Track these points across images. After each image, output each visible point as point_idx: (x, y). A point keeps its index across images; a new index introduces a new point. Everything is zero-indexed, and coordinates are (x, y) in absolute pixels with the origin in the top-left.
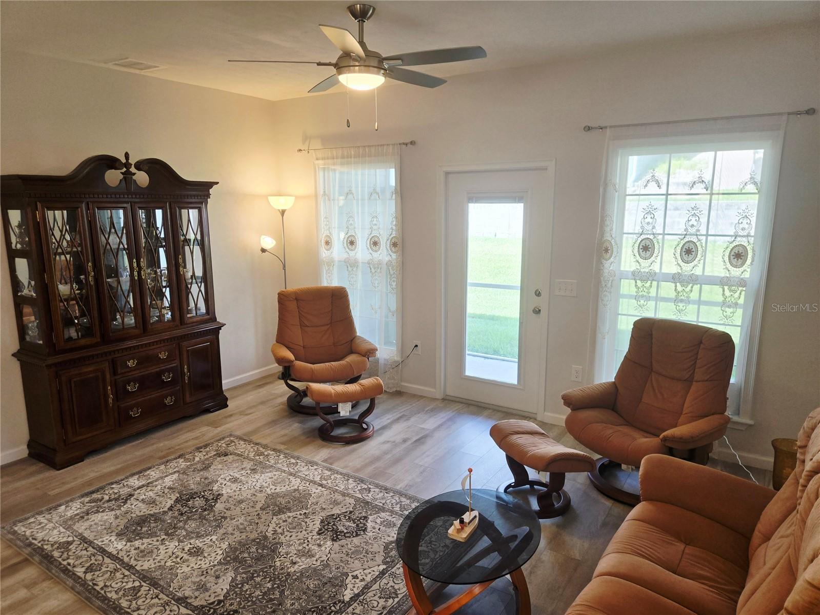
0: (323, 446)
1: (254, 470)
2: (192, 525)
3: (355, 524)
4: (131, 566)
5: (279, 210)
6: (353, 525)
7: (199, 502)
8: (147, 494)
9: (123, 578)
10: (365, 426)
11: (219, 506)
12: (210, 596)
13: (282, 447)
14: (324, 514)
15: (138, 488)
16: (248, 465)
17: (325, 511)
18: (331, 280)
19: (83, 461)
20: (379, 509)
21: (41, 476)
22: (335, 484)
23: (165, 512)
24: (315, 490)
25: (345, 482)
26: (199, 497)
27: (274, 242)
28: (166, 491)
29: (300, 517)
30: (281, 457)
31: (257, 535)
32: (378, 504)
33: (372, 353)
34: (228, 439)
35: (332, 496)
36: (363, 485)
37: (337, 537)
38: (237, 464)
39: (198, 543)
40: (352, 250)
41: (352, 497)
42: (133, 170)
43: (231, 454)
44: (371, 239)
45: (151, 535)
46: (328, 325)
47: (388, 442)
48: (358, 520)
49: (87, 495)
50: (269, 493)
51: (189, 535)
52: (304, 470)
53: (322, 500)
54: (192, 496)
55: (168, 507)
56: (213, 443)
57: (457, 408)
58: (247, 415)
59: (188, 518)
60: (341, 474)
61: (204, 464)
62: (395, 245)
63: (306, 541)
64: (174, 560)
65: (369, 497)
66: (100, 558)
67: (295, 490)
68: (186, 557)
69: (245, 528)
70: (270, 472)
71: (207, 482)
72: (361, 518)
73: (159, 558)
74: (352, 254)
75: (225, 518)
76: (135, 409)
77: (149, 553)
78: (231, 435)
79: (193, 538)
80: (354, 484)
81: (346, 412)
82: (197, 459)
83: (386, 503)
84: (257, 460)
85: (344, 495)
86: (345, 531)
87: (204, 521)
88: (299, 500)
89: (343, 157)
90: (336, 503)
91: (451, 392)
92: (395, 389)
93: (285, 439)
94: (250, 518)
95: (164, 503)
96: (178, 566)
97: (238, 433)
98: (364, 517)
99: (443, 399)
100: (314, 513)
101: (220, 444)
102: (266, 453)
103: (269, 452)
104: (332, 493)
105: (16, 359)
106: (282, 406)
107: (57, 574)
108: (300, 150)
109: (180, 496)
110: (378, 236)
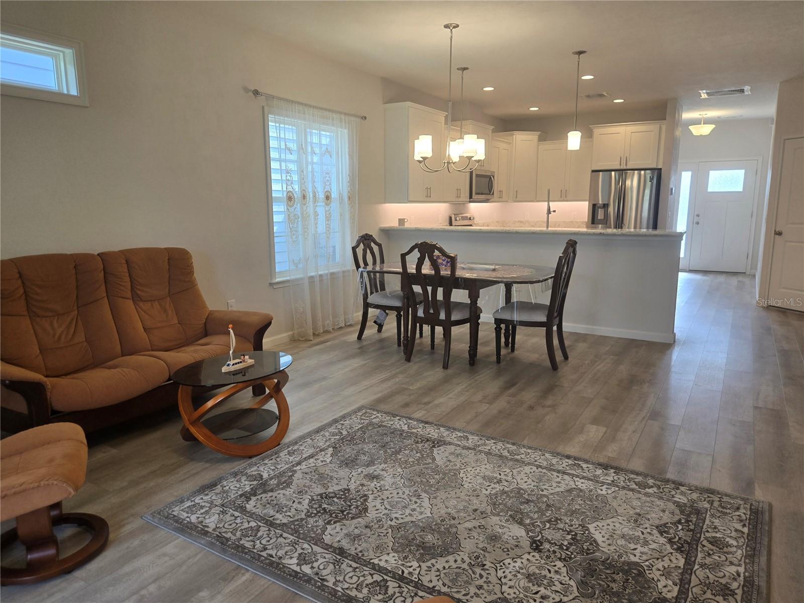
3: (323, 507)
6: (325, 506)
14: (366, 519)
17: (364, 523)
22: (358, 573)
32: (290, 536)
37: (344, 494)
48: (319, 512)
63: (379, 488)
67: (422, 560)
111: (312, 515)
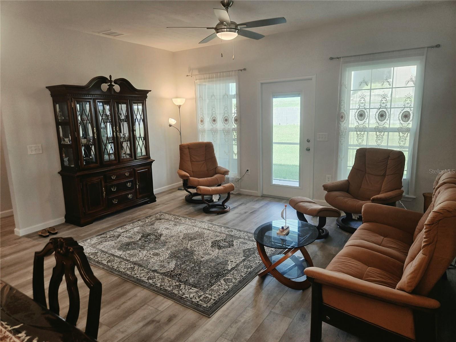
0: (206, 216)
1: (175, 225)
2: (152, 245)
3: (228, 243)
4: (128, 260)
5: (178, 105)
7: (152, 237)
8: (127, 234)
9: (125, 264)
10: (225, 207)
11: (162, 238)
12: (167, 269)
13: (187, 216)
14: (212, 240)
15: (122, 232)
16: (173, 223)
17: (213, 239)
18: (204, 139)
19: (92, 223)
20: (238, 238)
21: (74, 230)
22: (215, 229)
23: (137, 241)
24: (205, 231)
25: (220, 228)
26: (152, 235)
27: (176, 122)
28: (136, 233)
29: (201, 241)
30: (187, 219)
31: (183, 248)
32: (237, 236)
33: (227, 173)
34: (160, 214)
35: (215, 234)
36: (228, 229)
37: (220, 248)
38: (167, 223)
39: (156, 251)
40: (214, 124)
41: (224, 234)
42: (113, 84)
43: (163, 219)
44: (224, 118)
45: (134, 249)
46: (204, 161)
47: (238, 213)
49: (99, 235)
50: (185, 233)
51: (151, 249)
52: (199, 225)
53: (210, 235)
54: (149, 235)
55: (138, 239)
56: (153, 215)
57: (269, 200)
58: (166, 204)
59: (149, 243)
60: (217, 225)
61: (151, 223)
62: (236, 120)
63: (206, 250)
64: (147, 257)
65: (233, 234)
66: (113, 257)
67: (197, 232)
68: (152, 256)
69: (177, 246)
70: (183, 225)
71: (154, 229)
72: (230, 241)
73: (140, 257)
74: (214, 126)
75: (167, 242)
76: (115, 200)
77: (135, 255)
78: (161, 212)
79: (153, 250)
80: (224, 229)
81: (216, 200)
82: (147, 221)
83: (241, 235)
84: (176, 221)
85: (220, 233)
86: (224, 246)
87: (157, 244)
88: (200, 235)
89: (209, 78)
90: (217, 236)
91: (265, 193)
92: (237, 192)
93: (187, 213)
94: (178, 242)
95: (136, 238)
96: (149, 259)
97: (164, 211)
99: (261, 196)
100: (207, 240)
101: (156, 216)
102: (179, 218)
103: (181, 218)
104: (215, 232)
105: (60, 175)
106: (182, 201)
107: (94, 264)
108: (188, 76)
109: (143, 235)
110: (227, 116)
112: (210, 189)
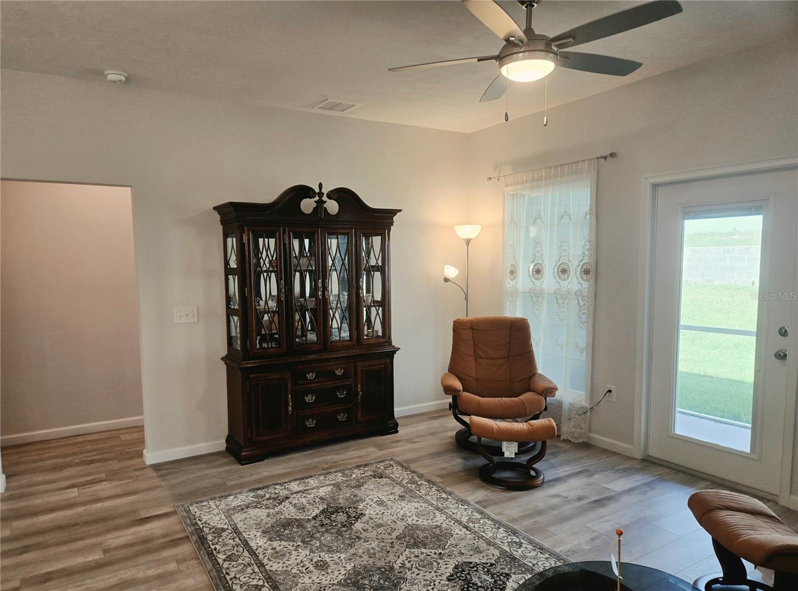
0: (480, 487)
1: (402, 497)
2: (328, 537)
3: (493, 580)
4: (263, 564)
5: (464, 239)
6: (490, 580)
7: (341, 517)
8: (300, 499)
9: (251, 574)
10: (533, 473)
11: (358, 526)
13: (438, 480)
14: (460, 559)
15: (295, 493)
16: (398, 490)
17: (463, 557)
18: (513, 311)
19: (263, 460)
20: (528, 570)
22: (482, 530)
23: (309, 520)
24: (458, 531)
25: (494, 529)
26: (343, 512)
27: (458, 272)
28: (317, 500)
29: (433, 556)
30: (433, 489)
31: (384, 564)
32: (527, 562)
33: (551, 392)
34: (388, 462)
35: (475, 542)
36: (514, 537)
37: (468, 588)
38: (388, 488)
39: (327, 557)
40: (537, 279)
41: (498, 548)
42: (325, 198)
43: (385, 478)
44: (559, 266)
45: (290, 539)
46: (504, 358)
47: (559, 496)
48: (498, 576)
49: (254, 490)
50: (410, 523)
51: (320, 548)
52: (452, 507)
53: (463, 543)
54: (337, 510)
55: (313, 516)
56: (373, 464)
57: (660, 472)
58: (413, 443)
59: (327, 531)
60: (493, 520)
61: (358, 482)
62: (586, 272)
63: (432, 584)
64: (300, 569)
65: (518, 553)
66: (241, 550)
67: (437, 526)
68: (311, 568)
69: (375, 554)
70: (418, 502)
71: (355, 499)
72: (501, 575)
73: (288, 563)
74: (537, 283)
75: (359, 538)
76: (311, 420)
77: (281, 556)
78: (391, 459)
79: (324, 551)
80: (505, 535)
81: (511, 453)
82: (354, 476)
83: (537, 564)
84: (408, 488)
85: (489, 543)
86: (479, 584)
87: (339, 537)
88: (439, 537)
89: (533, 181)
90: (478, 550)
91: (654, 452)
92: (581, 440)
93: (443, 472)
94: (383, 544)
95: (311, 511)
96: (301, 575)
97: (399, 459)
98: (506, 574)
99: (643, 459)
100: (449, 556)
101: (379, 466)
102: (419, 483)
103: (423, 482)
104: (476, 538)
105: (224, 363)
106: (449, 440)
107: (203, 556)
108: (490, 178)
109: (327, 508)
110: (567, 262)
111: (504, 575)
112: (495, 426)
